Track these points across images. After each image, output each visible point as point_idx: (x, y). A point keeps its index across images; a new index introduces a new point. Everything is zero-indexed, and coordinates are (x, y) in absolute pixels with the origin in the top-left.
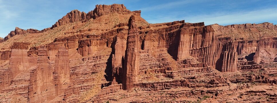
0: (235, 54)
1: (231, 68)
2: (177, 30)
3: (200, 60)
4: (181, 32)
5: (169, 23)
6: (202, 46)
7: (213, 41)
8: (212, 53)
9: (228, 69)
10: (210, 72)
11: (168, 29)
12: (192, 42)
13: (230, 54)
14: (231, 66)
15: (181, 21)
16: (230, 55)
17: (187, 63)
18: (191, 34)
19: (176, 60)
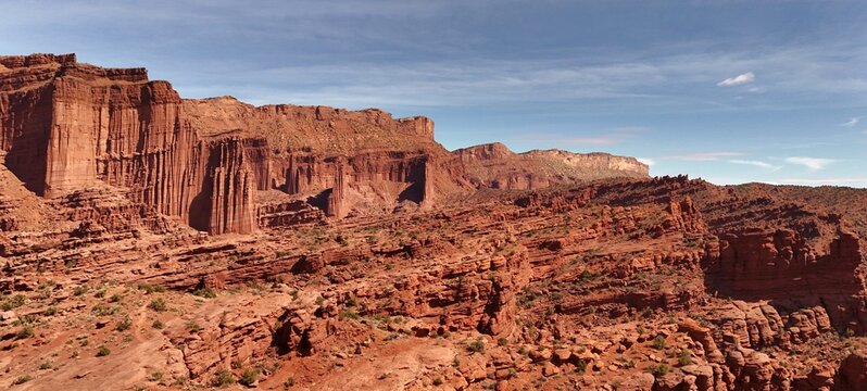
0: (246, 176)
1: (237, 221)
2: (43, 84)
3: (136, 195)
4: (56, 93)
5: (13, 58)
6: (139, 148)
7: (177, 132)
8: (175, 172)
9: (230, 226)
10: (162, 233)
11: (10, 80)
12: (105, 132)
13: (232, 177)
14: (237, 214)
15: (61, 57)
16: (231, 182)
17: (81, 203)
18: (98, 106)
19: (40, 193)
